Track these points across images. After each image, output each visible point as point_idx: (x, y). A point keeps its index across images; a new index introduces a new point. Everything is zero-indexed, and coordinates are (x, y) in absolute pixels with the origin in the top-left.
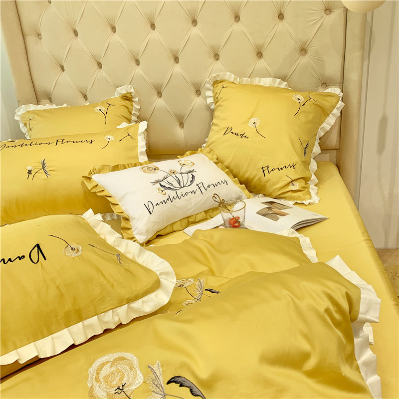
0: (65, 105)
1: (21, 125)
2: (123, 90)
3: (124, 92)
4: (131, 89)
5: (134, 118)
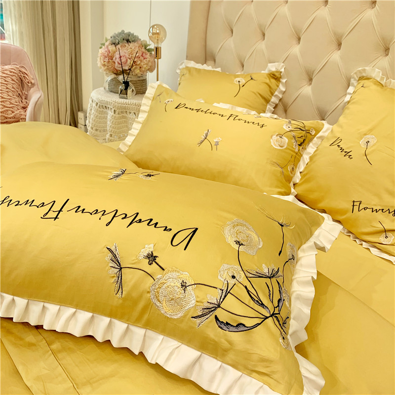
0: (219, 69)
3: (274, 69)
4: (281, 69)
5: (274, 100)
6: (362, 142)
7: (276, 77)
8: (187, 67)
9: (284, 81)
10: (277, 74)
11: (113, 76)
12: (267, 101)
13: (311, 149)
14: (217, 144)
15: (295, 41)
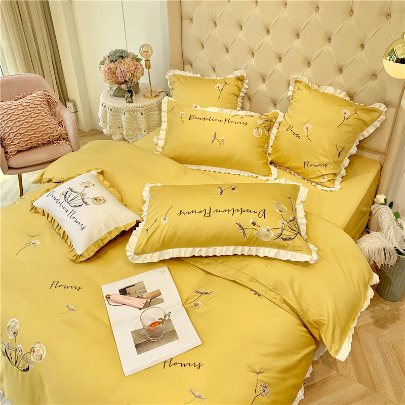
0: (199, 75)
1: (169, 83)
3: (239, 75)
4: (244, 73)
5: (242, 94)
6: (304, 128)
7: (241, 79)
8: (174, 75)
9: (247, 81)
10: (241, 78)
11: (117, 86)
12: (238, 96)
13: (274, 131)
14: (223, 141)
15: (250, 55)
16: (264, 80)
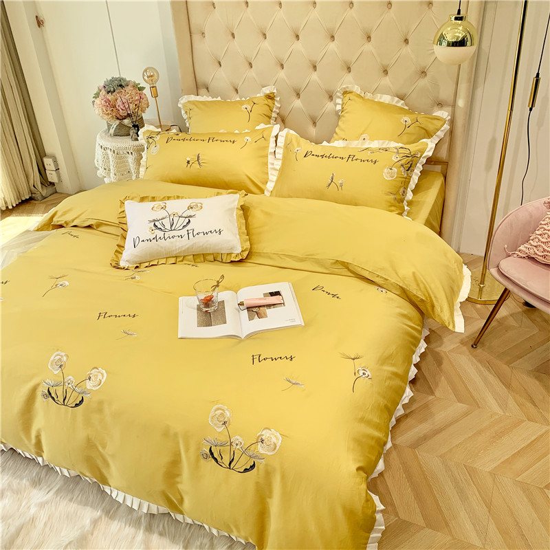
1: (183, 112)
2: (267, 90)
3: (268, 92)
4: (274, 89)
5: (274, 115)
7: (270, 97)
8: (189, 101)
9: (278, 99)
11: (118, 122)
15: (279, 68)
16: (298, 95)
